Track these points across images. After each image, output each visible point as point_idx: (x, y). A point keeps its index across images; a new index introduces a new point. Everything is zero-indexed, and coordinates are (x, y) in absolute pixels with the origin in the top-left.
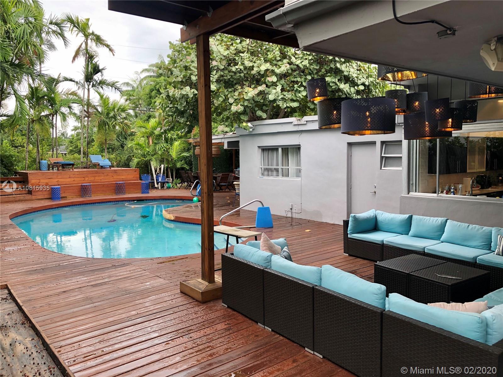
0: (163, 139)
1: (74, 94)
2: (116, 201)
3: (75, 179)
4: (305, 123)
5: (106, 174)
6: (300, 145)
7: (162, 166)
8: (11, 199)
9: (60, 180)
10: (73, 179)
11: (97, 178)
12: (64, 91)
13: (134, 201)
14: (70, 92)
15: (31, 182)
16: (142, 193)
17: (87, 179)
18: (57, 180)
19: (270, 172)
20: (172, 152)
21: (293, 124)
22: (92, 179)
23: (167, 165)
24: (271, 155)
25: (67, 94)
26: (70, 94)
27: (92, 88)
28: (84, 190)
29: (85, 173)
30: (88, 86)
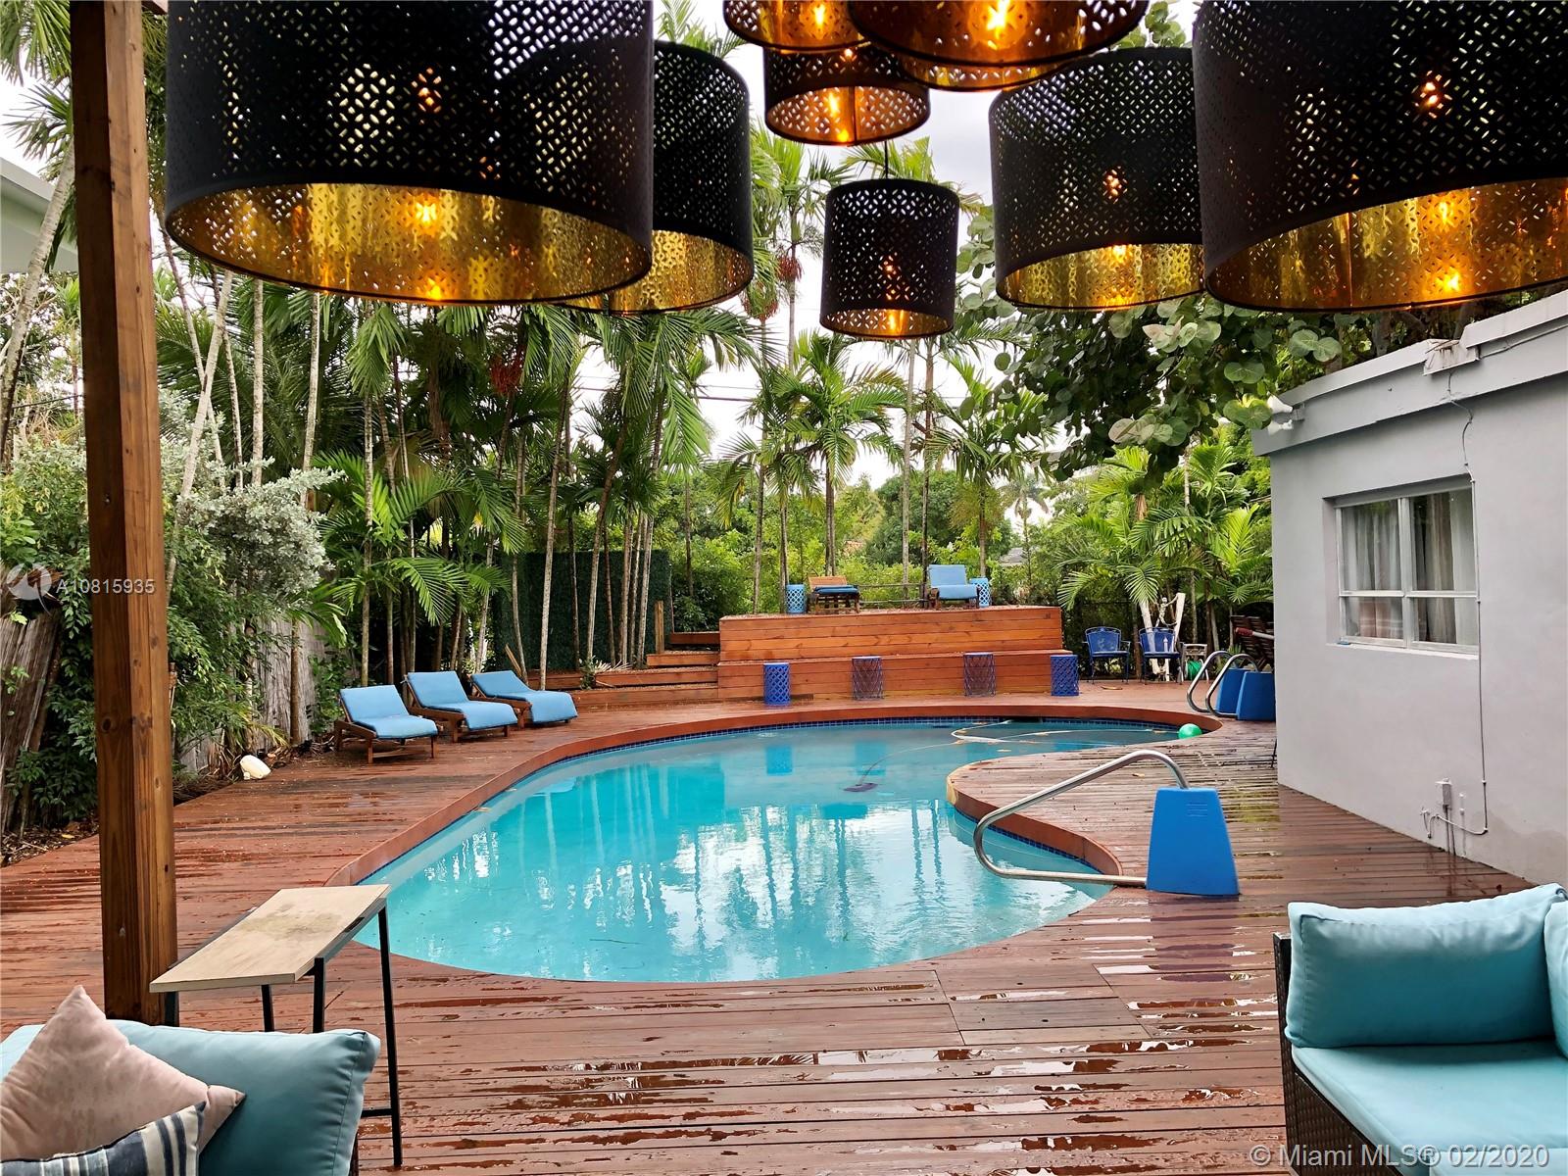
0: (1187, 501)
1: (886, 377)
2: (943, 718)
3: (849, 640)
4: (1473, 357)
5: (947, 626)
6: (1467, 477)
7: (1181, 597)
8: (665, 696)
9: (806, 643)
10: (842, 641)
11: (917, 639)
12: (858, 373)
13: (1002, 719)
14: (874, 376)
15: (729, 648)
16: (1055, 693)
17: (884, 640)
18: (797, 642)
19: (1378, 620)
20: (1222, 547)
21: (1426, 372)
22: (902, 640)
23: (1200, 596)
24: (1380, 533)
25: (867, 380)
26: (874, 381)
27: (941, 354)
28: (865, 676)
29: (879, 620)
30: (930, 349)
